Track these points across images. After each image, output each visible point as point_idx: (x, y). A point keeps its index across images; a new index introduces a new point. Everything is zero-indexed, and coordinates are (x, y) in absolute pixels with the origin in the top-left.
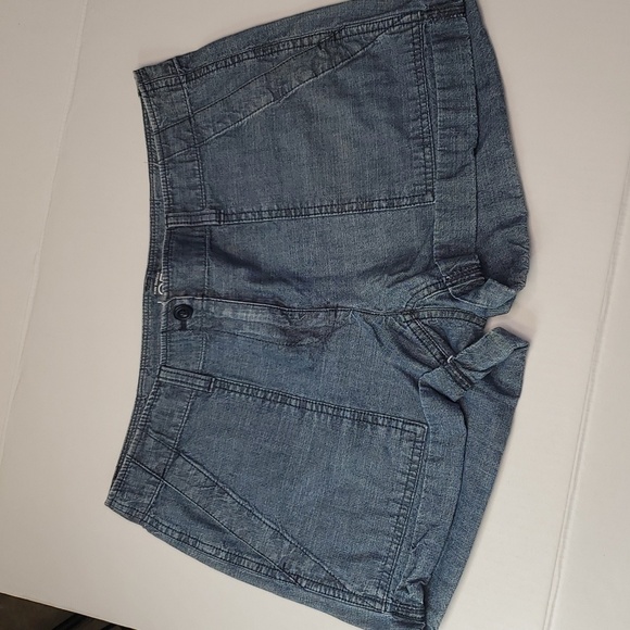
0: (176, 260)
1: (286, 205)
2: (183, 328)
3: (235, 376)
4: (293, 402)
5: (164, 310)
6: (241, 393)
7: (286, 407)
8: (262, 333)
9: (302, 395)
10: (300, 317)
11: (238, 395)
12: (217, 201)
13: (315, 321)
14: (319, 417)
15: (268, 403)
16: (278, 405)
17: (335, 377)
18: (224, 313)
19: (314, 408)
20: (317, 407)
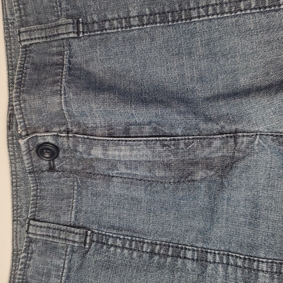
0: (28, 92)
1: (160, 7)
2: (52, 169)
3: (113, 227)
4: (189, 254)
5: (23, 148)
6: (123, 248)
7: (180, 261)
8: (141, 172)
9: (200, 245)
10: (187, 145)
11: (119, 250)
12: (75, 7)
13: (207, 150)
14: (226, 270)
15: (157, 258)
16: (169, 259)
17: (242, 219)
18: (93, 152)
19: (218, 259)
20: (221, 258)
